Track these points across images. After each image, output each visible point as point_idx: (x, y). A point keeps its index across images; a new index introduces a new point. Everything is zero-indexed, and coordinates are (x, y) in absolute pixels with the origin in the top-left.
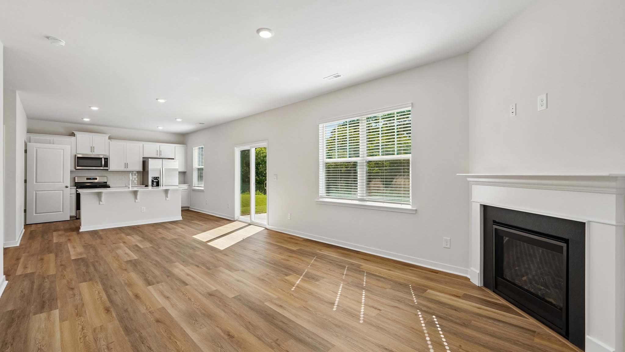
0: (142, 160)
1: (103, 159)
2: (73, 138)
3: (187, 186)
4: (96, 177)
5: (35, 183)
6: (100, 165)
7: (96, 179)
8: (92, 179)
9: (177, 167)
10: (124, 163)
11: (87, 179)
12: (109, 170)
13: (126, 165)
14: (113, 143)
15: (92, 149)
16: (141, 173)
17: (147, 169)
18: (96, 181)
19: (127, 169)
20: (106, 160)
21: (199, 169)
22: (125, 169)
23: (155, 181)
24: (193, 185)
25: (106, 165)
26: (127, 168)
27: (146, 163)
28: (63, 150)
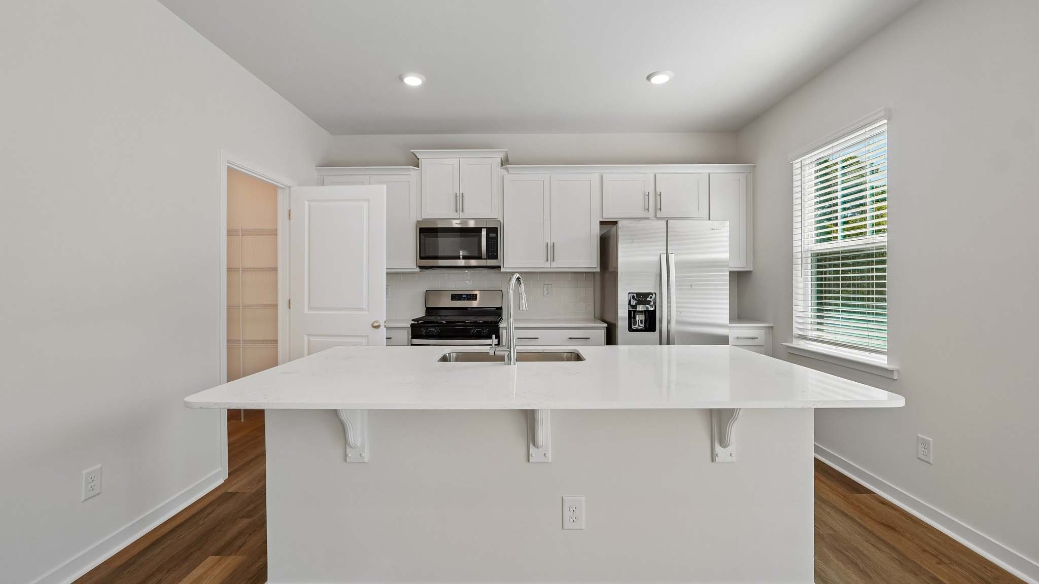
0: (596, 230)
1: (484, 233)
2: (413, 172)
3: (762, 332)
4: (475, 292)
5: (306, 311)
6: (476, 254)
7: (474, 297)
8: (464, 299)
9: (725, 256)
10: (545, 245)
11: (455, 297)
12: (503, 270)
13: (550, 251)
14: (516, 177)
15: (459, 201)
16: (598, 277)
17: (614, 265)
18: (475, 304)
19: (554, 265)
20: (493, 232)
21: (822, 254)
22: (547, 265)
23: (640, 308)
24: (796, 332)
25: (493, 251)
26: (553, 260)
27: (612, 243)
28: (368, 200)
